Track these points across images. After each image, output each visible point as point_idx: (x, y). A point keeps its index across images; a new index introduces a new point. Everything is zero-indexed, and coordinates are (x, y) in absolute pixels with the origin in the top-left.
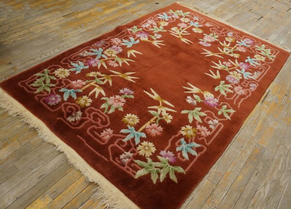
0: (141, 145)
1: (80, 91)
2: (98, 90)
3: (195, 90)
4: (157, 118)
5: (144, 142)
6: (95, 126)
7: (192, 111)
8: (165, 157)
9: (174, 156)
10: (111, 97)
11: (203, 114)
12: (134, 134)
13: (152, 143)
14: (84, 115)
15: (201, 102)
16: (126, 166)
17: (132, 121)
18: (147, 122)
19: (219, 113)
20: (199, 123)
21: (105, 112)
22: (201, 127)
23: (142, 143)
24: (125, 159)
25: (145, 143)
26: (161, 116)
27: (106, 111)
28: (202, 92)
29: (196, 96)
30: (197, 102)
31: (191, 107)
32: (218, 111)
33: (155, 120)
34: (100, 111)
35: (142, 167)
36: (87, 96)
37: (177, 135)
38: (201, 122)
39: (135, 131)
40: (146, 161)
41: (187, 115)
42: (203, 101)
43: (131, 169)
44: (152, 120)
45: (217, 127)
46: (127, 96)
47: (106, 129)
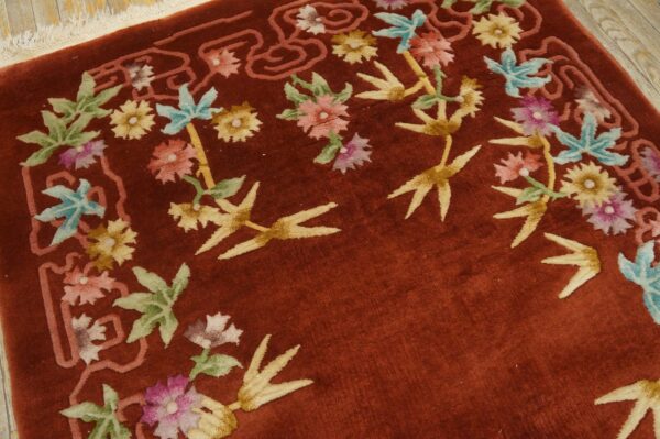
0: (149, 113)
1: (402, 49)
2: (387, 87)
3: (261, 388)
4: (205, 187)
5: (153, 123)
6: (258, 46)
7: (171, 302)
8: (85, 146)
9: (74, 164)
10: (346, 107)
11: (140, 331)
12: (188, 111)
13: (138, 137)
14: (305, 35)
15: (193, 364)
16: (118, 67)
17: (230, 124)
18: (208, 155)
19: (110, 394)
20: (116, 294)
21: (294, 76)
22: (104, 291)
23: (152, 116)
24: (137, 73)
25: (148, 122)
26: (208, 201)
27: (297, 80)
28: (236, 406)
29: (225, 364)
30: (198, 350)
31: (190, 310)
32: (122, 398)
33: (202, 179)
34: (305, 68)
35: (97, 93)
36: (373, 58)
37: (119, 206)
38: (119, 302)
39: (194, 115)
40: (106, 106)
41: (169, 278)
42: (193, 375)
43: (108, 72)
44: (205, 170)
45: (72, 339)
46: (331, 149)
47: (238, 65)
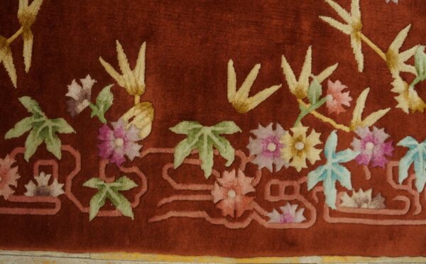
3: (133, 77)
7: (44, 118)
11: (55, 148)
15: (96, 118)
19: (92, 183)
20: (20, 157)
22: (13, 166)
28: (137, 99)
29: (106, 95)
30: (88, 110)
31: (56, 106)
32: (97, 175)
38: (27, 157)
41: (25, 113)
42: (104, 120)
45: (40, 199)
